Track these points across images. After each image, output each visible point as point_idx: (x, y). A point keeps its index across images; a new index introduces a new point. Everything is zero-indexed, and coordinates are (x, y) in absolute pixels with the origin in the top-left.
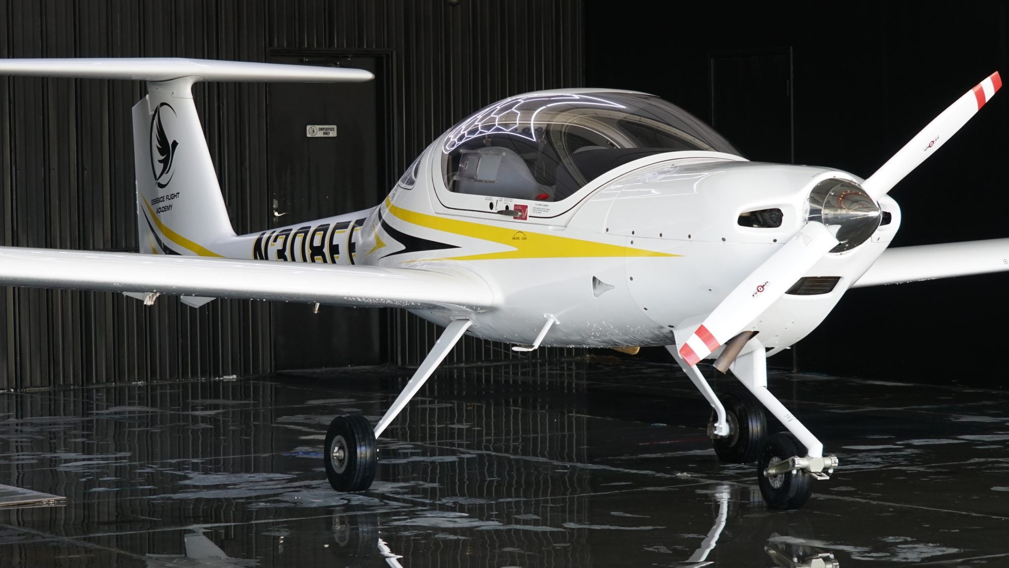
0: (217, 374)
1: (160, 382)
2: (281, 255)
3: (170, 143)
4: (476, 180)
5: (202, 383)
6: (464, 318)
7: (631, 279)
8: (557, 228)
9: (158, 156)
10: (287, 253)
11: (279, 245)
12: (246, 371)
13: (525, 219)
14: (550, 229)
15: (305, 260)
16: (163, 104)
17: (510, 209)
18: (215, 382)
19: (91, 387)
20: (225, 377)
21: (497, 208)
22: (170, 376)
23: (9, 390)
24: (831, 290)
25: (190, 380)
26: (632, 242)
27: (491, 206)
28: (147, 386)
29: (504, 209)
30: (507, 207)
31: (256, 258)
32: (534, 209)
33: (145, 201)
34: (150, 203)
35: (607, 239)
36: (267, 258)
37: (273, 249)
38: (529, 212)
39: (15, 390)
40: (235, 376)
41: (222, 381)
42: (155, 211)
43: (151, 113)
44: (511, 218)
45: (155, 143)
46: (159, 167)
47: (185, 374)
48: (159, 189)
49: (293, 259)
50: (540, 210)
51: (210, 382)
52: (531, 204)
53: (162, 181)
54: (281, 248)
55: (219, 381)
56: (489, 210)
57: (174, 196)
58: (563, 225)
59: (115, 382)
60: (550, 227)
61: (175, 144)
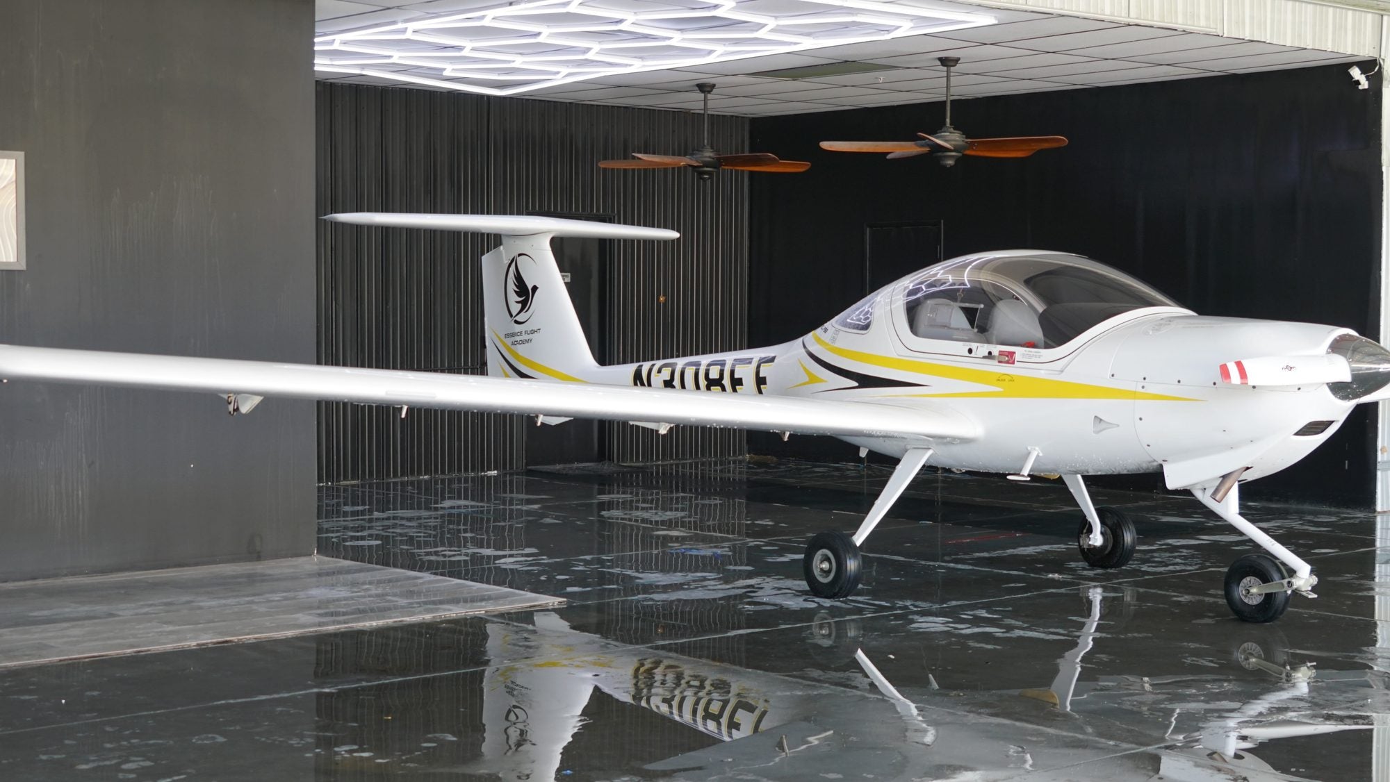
0: (483, 470)
1: (440, 476)
2: (669, 384)
3: (530, 287)
4: (949, 328)
5: (472, 477)
6: (926, 447)
7: (1141, 419)
8: (1050, 372)
9: (513, 298)
10: (677, 382)
11: (666, 375)
12: (505, 468)
13: (1013, 363)
14: (1043, 373)
15: (698, 387)
16: (520, 255)
17: (993, 354)
18: (481, 476)
19: (390, 481)
20: (489, 472)
21: (977, 353)
22: (448, 473)
23: (327, 484)
24: (1322, 432)
25: (463, 475)
26: (1143, 387)
27: (970, 351)
28: (431, 480)
29: (987, 354)
30: (990, 353)
31: (636, 384)
32: (1023, 355)
33: (497, 335)
34: (503, 337)
35: (1113, 384)
36: (649, 385)
37: (657, 379)
38: (1017, 357)
39: (332, 483)
40: (496, 472)
41: (486, 475)
42: (510, 344)
43: (507, 262)
44: (995, 362)
45: (512, 286)
46: (516, 308)
47: (459, 470)
48: (515, 325)
49: (683, 386)
50: (1030, 357)
51: (478, 477)
52: (1020, 352)
53: (519, 318)
54: (668, 378)
55: (485, 475)
56: (968, 355)
57: (533, 332)
58: (1059, 369)
59: (407, 476)
60: (1043, 372)
61: (535, 288)
